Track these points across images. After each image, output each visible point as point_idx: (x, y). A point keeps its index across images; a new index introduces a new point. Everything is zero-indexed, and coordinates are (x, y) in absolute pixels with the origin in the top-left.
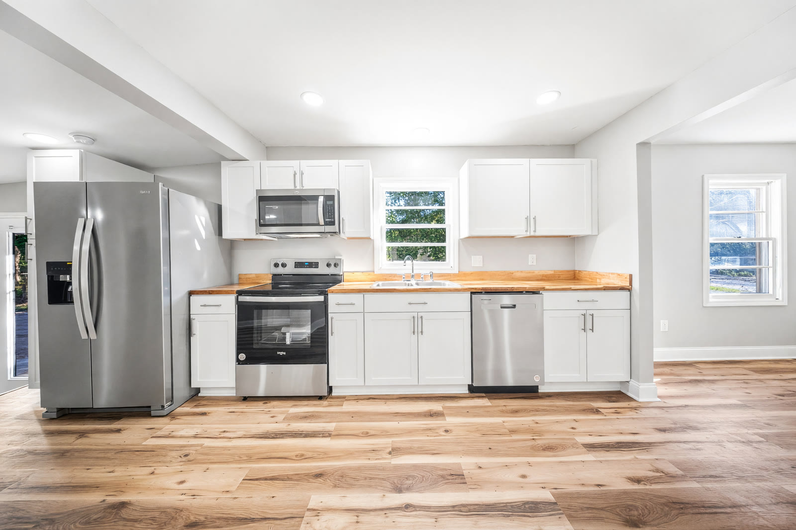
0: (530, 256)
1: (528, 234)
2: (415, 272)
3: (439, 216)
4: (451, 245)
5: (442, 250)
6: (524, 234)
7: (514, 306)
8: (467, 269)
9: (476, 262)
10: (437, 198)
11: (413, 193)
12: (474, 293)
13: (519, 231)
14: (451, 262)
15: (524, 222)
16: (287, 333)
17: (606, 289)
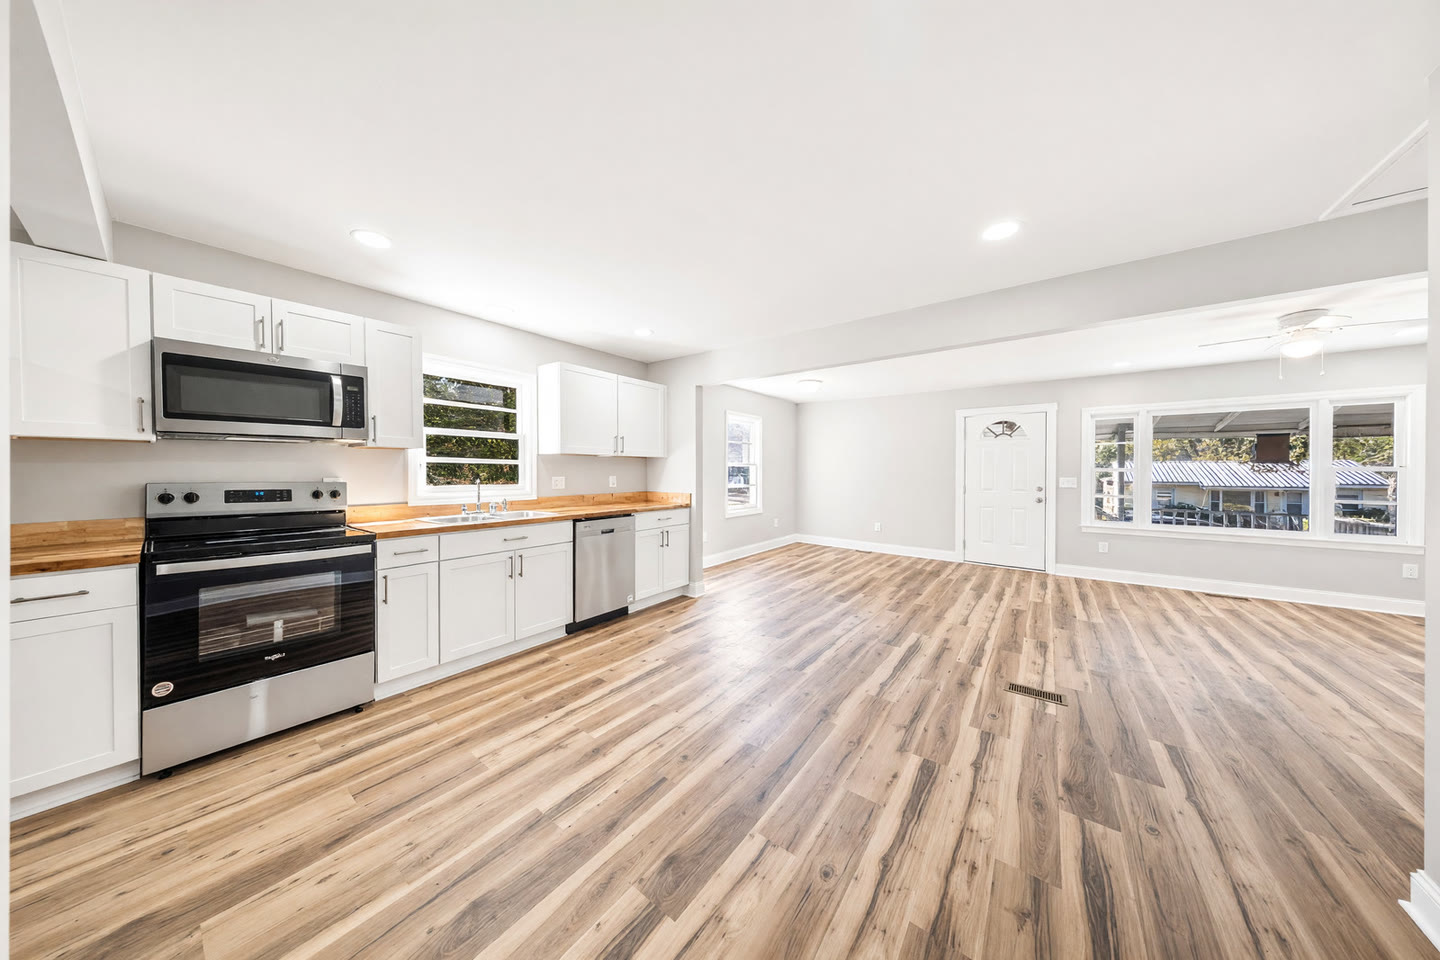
0: (611, 477)
1: (616, 454)
2: (482, 500)
3: (508, 423)
4: (526, 462)
5: (514, 469)
6: (612, 454)
7: (612, 531)
8: (545, 494)
9: (559, 485)
10: (509, 396)
11: (467, 383)
12: (576, 521)
13: (606, 450)
14: (526, 487)
15: (612, 441)
16: (275, 623)
17: (675, 508)
